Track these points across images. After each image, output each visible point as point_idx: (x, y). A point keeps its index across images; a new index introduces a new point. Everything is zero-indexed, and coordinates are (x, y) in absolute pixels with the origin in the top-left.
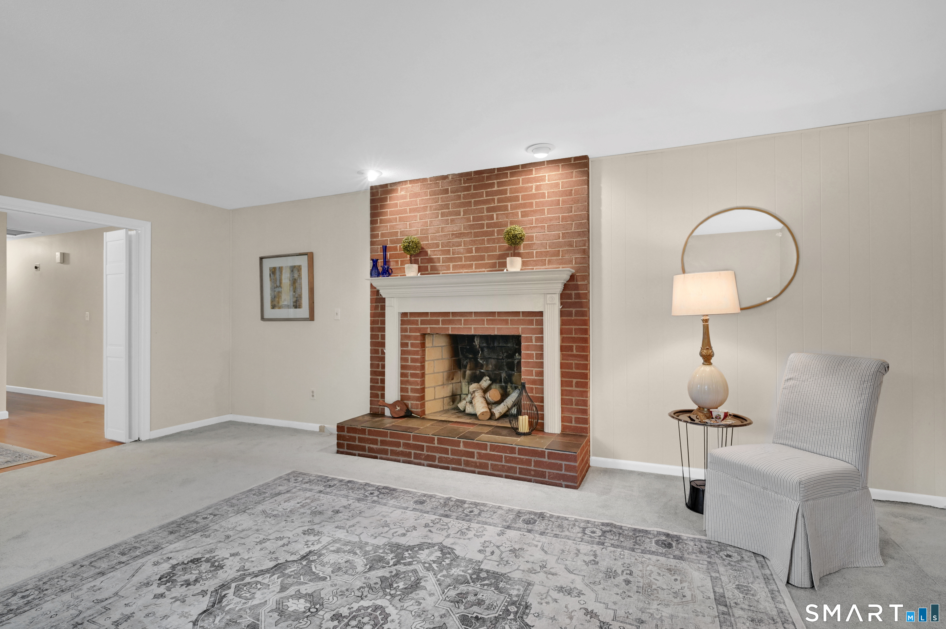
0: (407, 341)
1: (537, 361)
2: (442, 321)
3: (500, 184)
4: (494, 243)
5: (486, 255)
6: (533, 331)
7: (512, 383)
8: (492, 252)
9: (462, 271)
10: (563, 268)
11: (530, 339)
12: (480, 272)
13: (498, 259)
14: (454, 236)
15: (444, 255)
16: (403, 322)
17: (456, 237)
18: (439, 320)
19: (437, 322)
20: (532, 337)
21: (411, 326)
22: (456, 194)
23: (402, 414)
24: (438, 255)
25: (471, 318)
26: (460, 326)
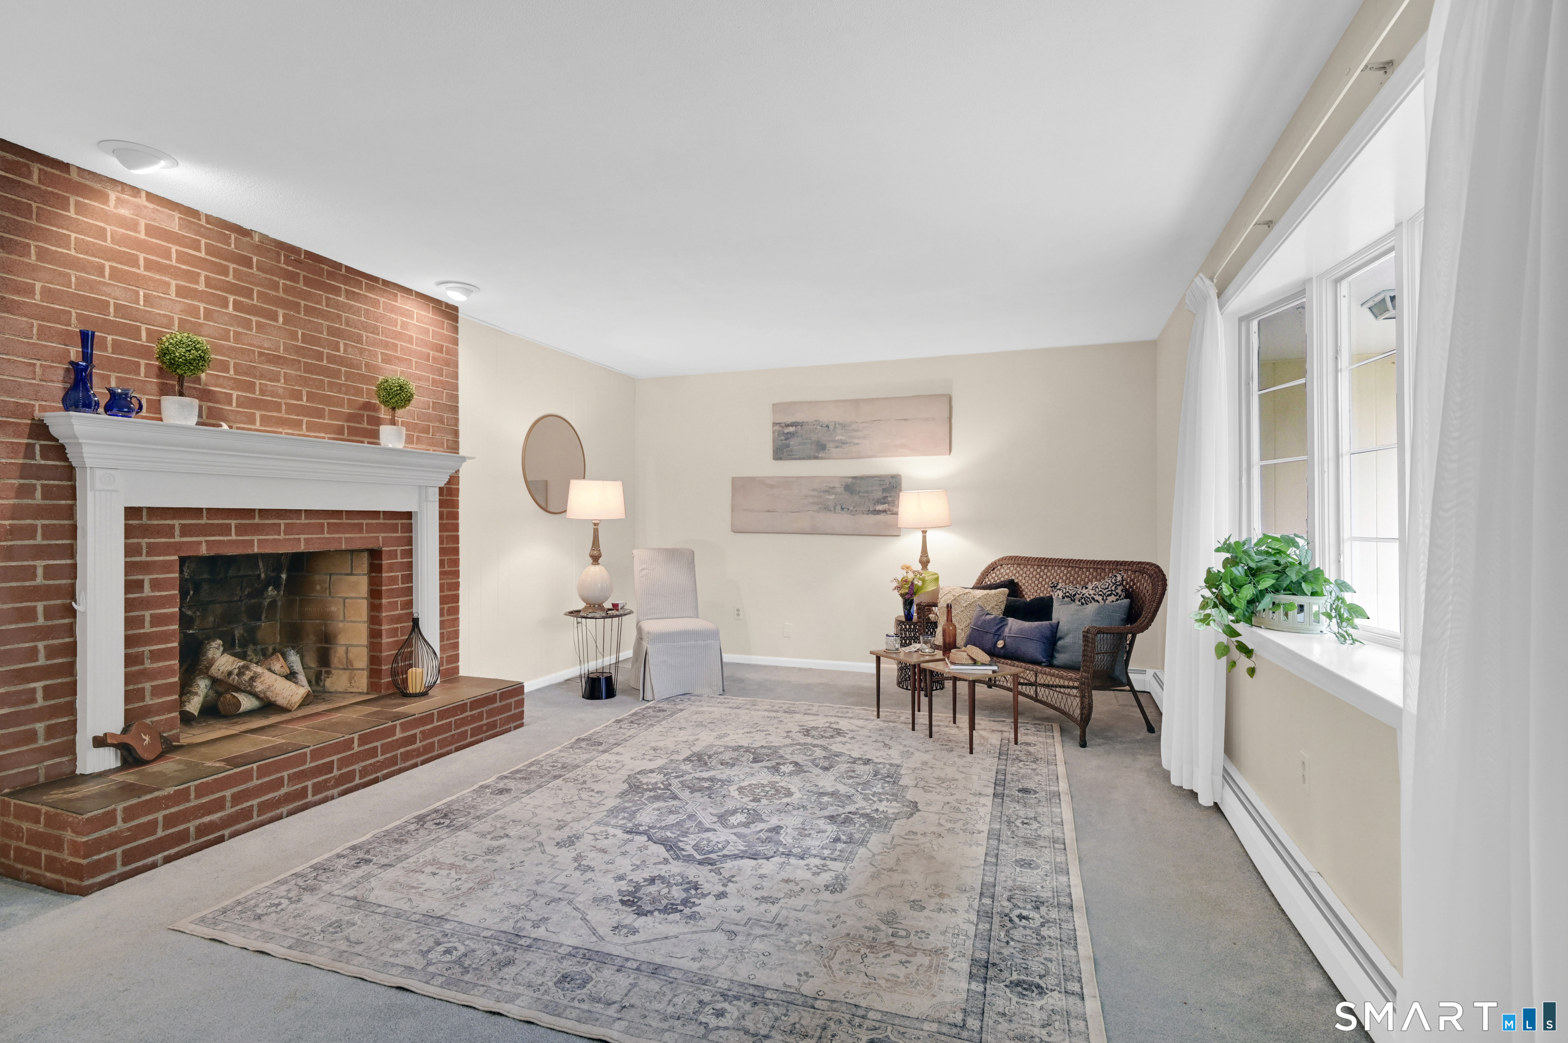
0: (140, 577)
1: (403, 586)
2: (236, 527)
3: (350, 295)
4: (340, 392)
5: (327, 409)
6: (397, 541)
7: (255, 644)
8: (337, 406)
9: (280, 430)
10: (434, 451)
11: (393, 555)
12: (315, 437)
13: (348, 421)
14: (263, 358)
15: (242, 390)
16: (129, 532)
17: (267, 362)
18: (230, 524)
19: (226, 530)
20: (396, 550)
21: (152, 540)
22: (269, 276)
23: (159, 750)
24: (225, 388)
25: (298, 521)
26: (277, 537)
